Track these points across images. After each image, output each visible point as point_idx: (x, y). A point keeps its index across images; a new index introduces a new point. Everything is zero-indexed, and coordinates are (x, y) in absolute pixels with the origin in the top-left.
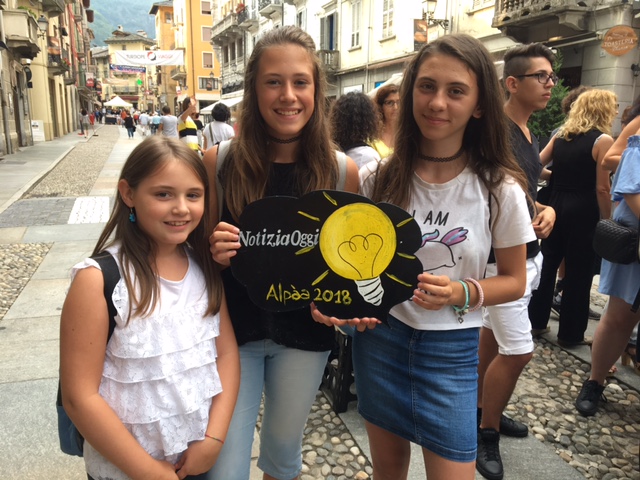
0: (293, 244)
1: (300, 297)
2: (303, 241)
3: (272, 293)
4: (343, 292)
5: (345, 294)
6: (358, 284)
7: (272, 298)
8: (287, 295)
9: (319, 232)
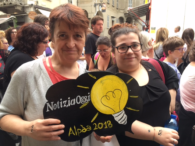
0: (78, 103)
1: (86, 130)
2: (83, 101)
3: (71, 132)
4: (108, 121)
5: (109, 122)
6: (114, 116)
7: (72, 135)
8: (80, 131)
9: (90, 94)
